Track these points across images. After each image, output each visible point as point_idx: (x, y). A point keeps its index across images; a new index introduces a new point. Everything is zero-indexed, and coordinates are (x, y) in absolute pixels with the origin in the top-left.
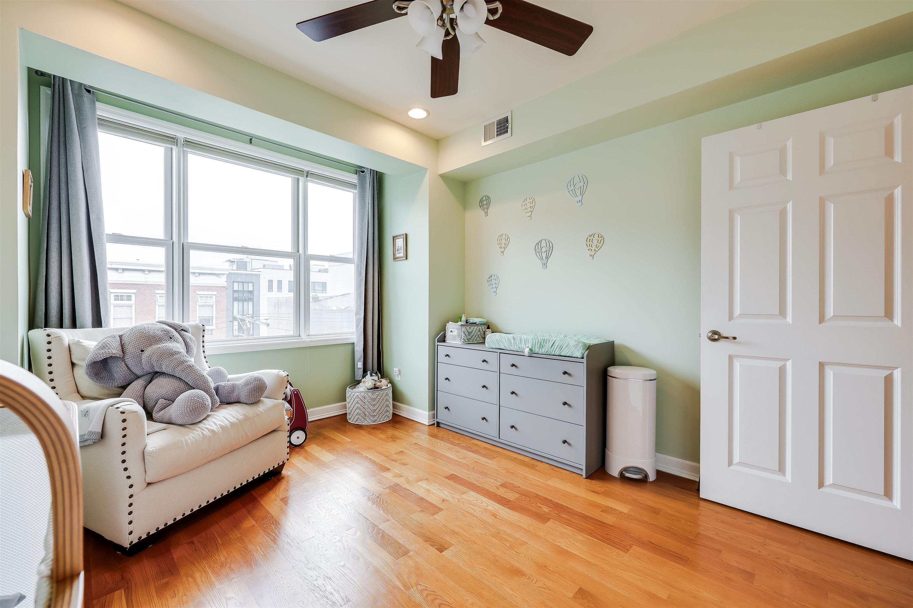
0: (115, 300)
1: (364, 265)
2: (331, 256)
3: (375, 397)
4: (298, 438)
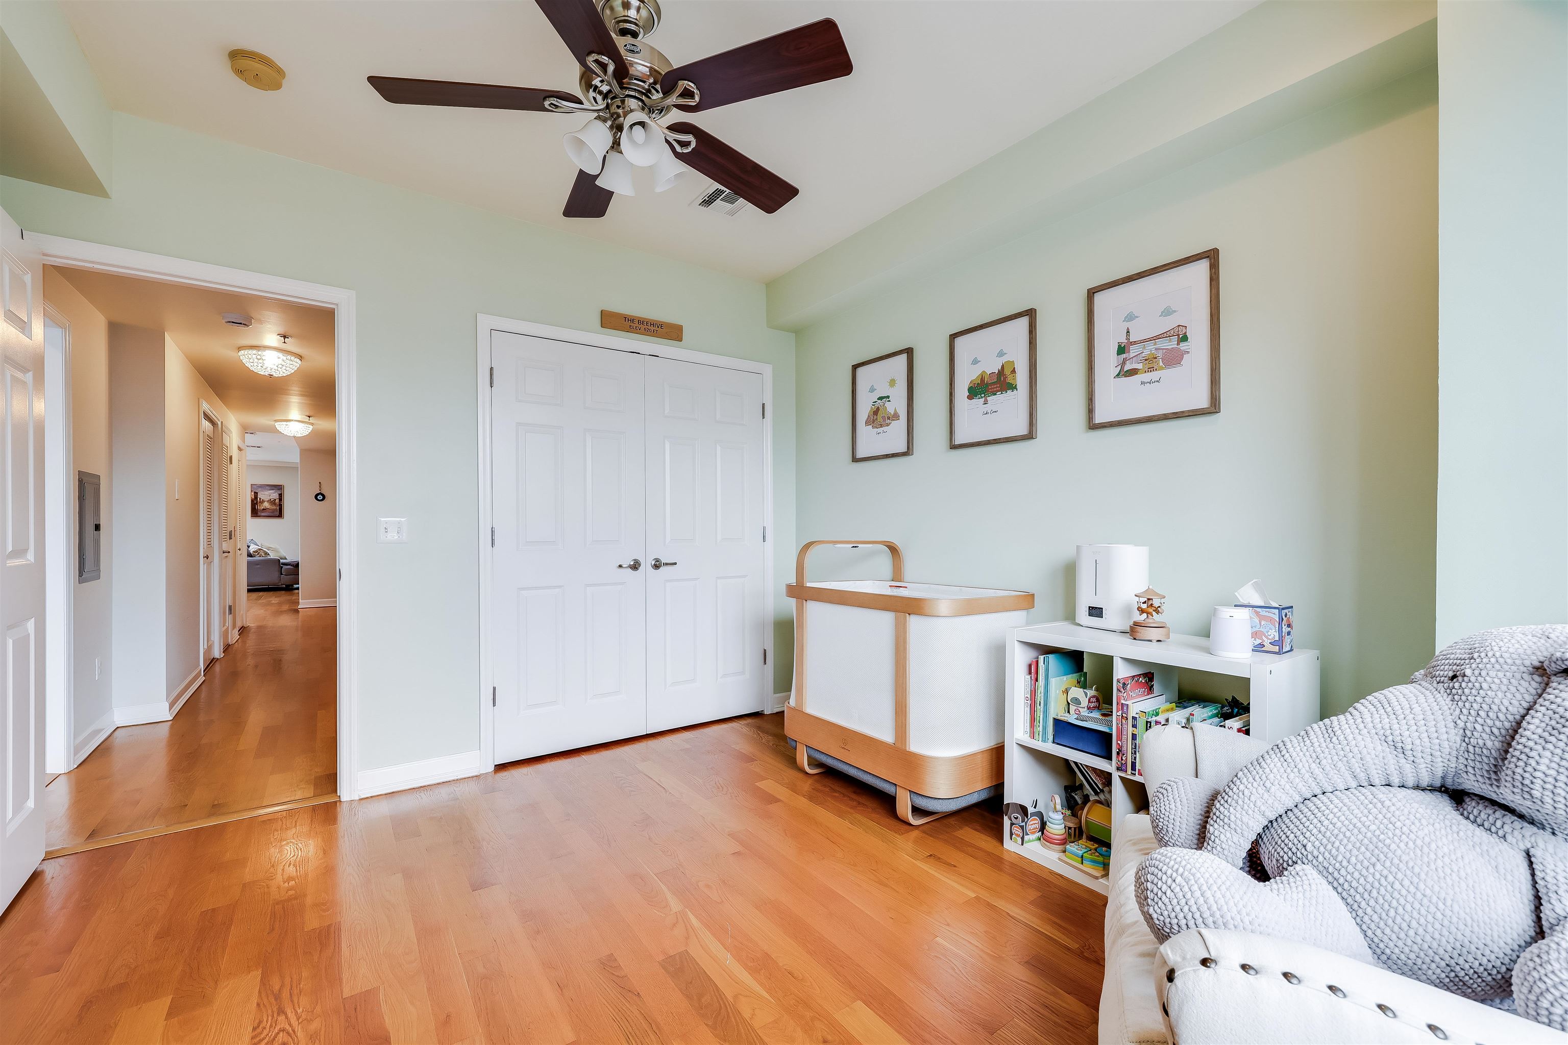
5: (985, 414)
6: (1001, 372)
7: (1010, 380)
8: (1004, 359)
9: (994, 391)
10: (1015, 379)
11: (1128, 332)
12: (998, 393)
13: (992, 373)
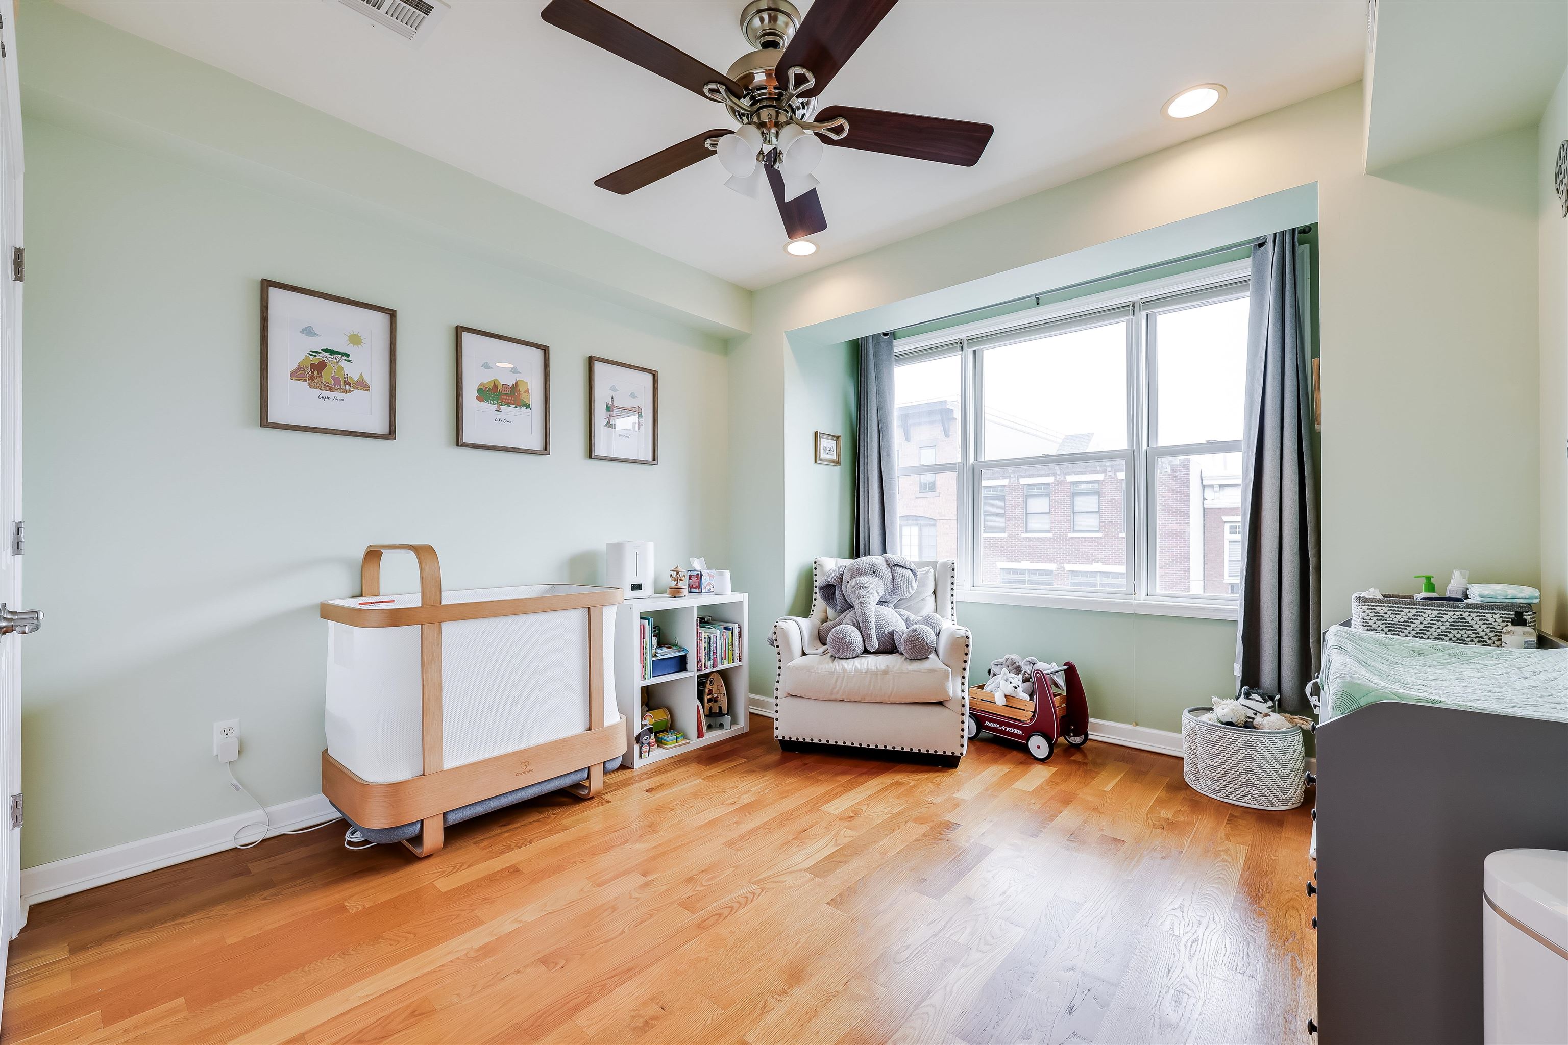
0: (1231, 533)
1: (1252, 452)
2: (1208, 443)
3: (1214, 740)
4: (1038, 747)
5: (498, 421)
6: (515, 386)
7: (524, 397)
8: (518, 377)
9: (509, 403)
10: (528, 399)
11: (612, 398)
12: (512, 406)
13: (506, 384)
